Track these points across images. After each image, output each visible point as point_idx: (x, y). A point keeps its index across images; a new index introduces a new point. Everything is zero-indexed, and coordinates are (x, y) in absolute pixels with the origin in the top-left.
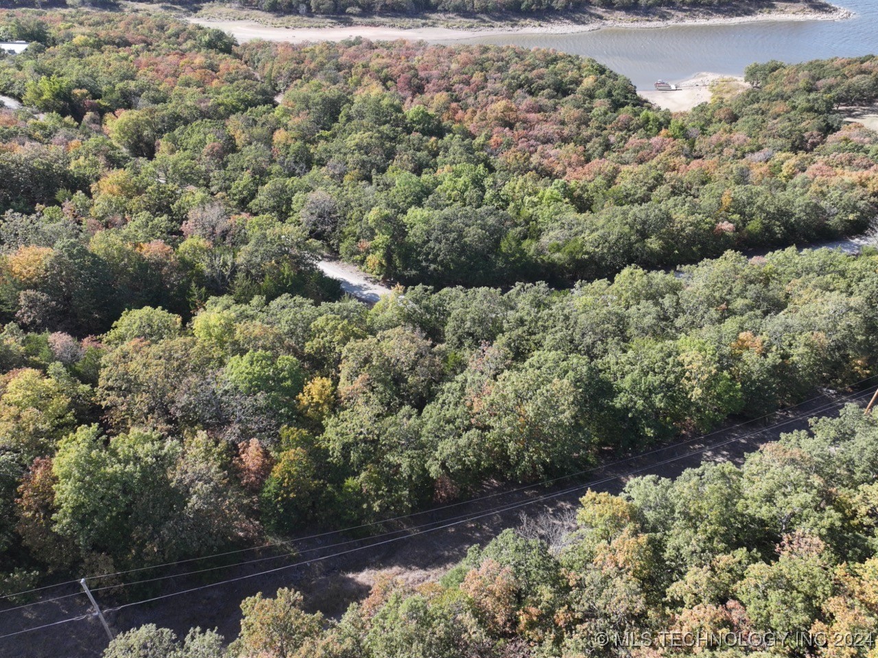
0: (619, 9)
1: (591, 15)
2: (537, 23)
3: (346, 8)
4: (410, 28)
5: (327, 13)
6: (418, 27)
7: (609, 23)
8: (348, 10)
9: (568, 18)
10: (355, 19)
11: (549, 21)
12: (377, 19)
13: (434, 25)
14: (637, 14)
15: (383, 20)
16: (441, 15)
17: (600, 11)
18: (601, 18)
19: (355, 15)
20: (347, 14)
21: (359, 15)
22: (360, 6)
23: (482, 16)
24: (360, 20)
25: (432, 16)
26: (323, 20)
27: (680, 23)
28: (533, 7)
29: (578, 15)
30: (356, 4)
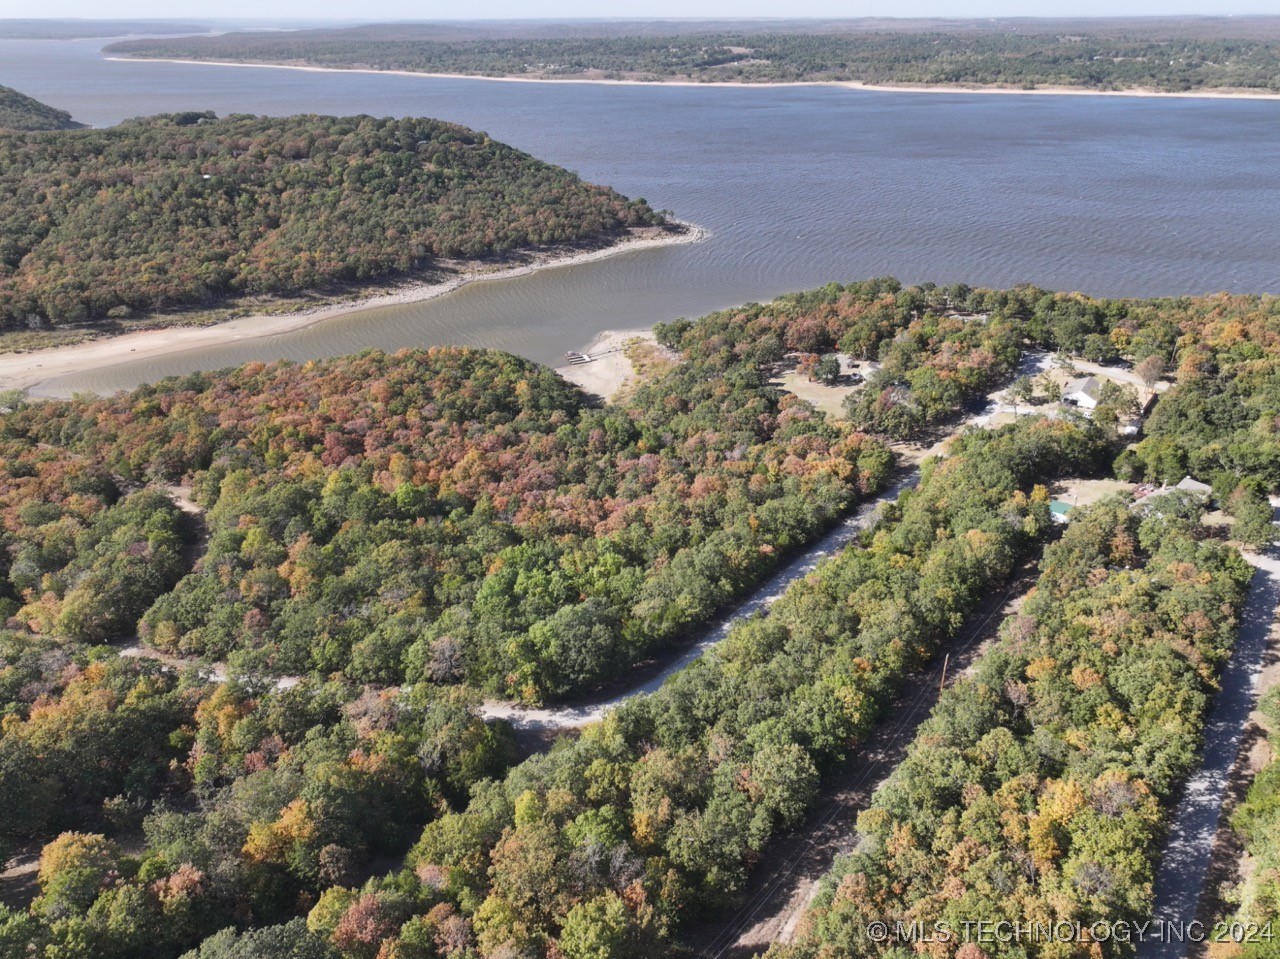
0: (472, 259)
1: (444, 270)
2: (383, 291)
3: (108, 309)
4: (214, 324)
5: (77, 323)
6: (225, 320)
7: (468, 277)
8: (111, 312)
9: (418, 280)
10: (126, 323)
11: (397, 287)
12: (160, 318)
13: (247, 314)
14: (496, 262)
15: (169, 318)
16: (252, 299)
17: (451, 263)
18: (455, 272)
19: (123, 318)
20: (111, 317)
21: (130, 317)
22: (127, 304)
23: (309, 292)
24: (134, 323)
25: (241, 301)
26: (74, 332)
27: (544, 266)
28: (372, 273)
29: (428, 274)
30: (122, 302)
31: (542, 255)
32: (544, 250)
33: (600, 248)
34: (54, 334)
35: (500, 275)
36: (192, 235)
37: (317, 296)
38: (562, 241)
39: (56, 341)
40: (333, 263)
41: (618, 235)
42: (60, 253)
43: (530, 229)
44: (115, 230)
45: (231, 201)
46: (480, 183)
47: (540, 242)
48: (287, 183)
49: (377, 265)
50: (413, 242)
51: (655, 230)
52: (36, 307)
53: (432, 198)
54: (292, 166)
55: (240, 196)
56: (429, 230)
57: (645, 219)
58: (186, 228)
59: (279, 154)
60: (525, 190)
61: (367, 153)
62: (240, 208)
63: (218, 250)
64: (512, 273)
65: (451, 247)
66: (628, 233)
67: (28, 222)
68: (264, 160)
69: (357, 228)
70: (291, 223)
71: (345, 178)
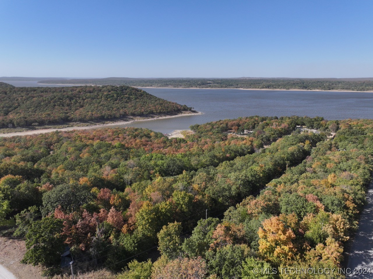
0: (137, 116)
1: (129, 118)
2: (112, 122)
3: (32, 123)
5: (23, 126)
6: (66, 127)
7: (136, 120)
8: (33, 124)
9: (122, 120)
10: (37, 127)
11: (116, 122)
12: (47, 126)
13: (72, 126)
14: (144, 117)
15: (49, 126)
16: (74, 123)
17: (131, 117)
18: (133, 119)
19: (36, 126)
20: (32, 126)
21: (38, 126)
22: (38, 123)
23: (91, 122)
24: (39, 127)
25: (71, 123)
26: (21, 129)
27: (158, 119)
28: (109, 117)
29: (125, 119)
30: (36, 122)
31: (157, 116)
32: (158, 115)
33: (174, 115)
34: (15, 129)
35: (145, 120)
36: (59, 108)
37: (93, 123)
38: (163, 113)
39: (16, 131)
40: (98, 115)
41: (179, 112)
42: (20, 111)
43: (154, 110)
44: (37, 107)
45: (70, 101)
46: (140, 100)
47: (157, 113)
48: (87, 98)
49: (111, 116)
50: (121, 111)
51: (189, 112)
52: (11, 122)
53: (127, 102)
54: (88, 94)
55: (73, 100)
56: (125, 109)
57: (186, 109)
58: (57, 107)
59: (85, 92)
60: (153, 102)
61: (109, 92)
62: (73, 102)
63: (65, 111)
64: (149, 120)
65: (132, 113)
66: (181, 112)
67: (13, 105)
68: (80, 93)
69: (105, 108)
70: (87, 106)
71: (103, 97)
